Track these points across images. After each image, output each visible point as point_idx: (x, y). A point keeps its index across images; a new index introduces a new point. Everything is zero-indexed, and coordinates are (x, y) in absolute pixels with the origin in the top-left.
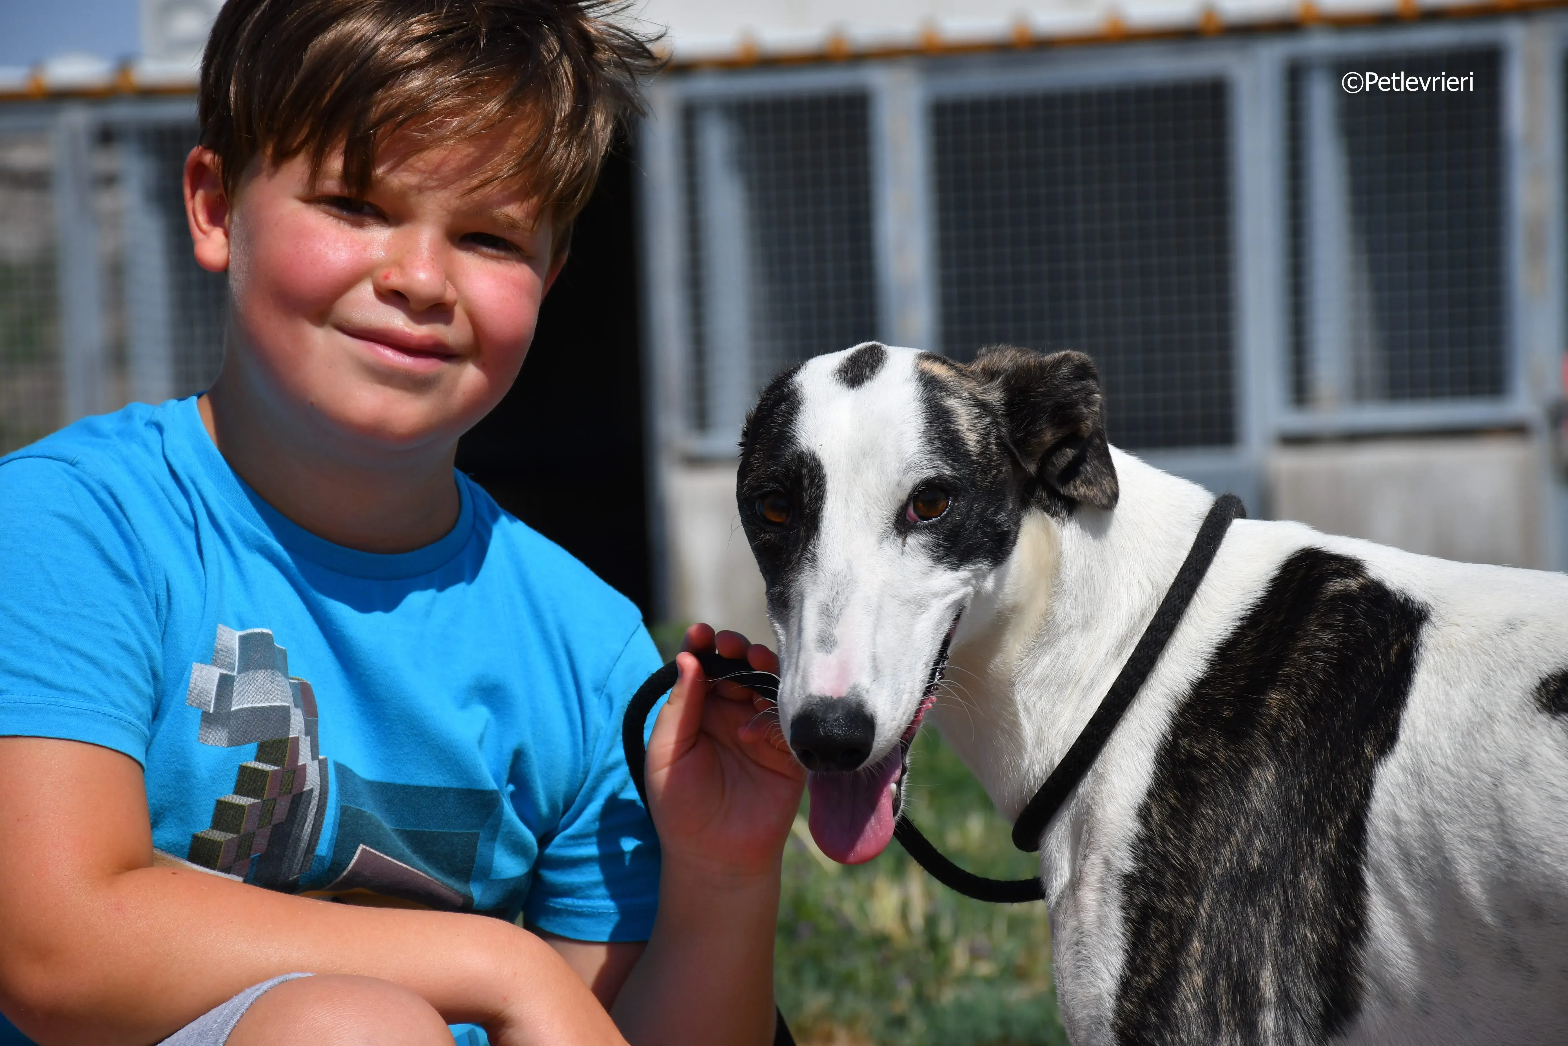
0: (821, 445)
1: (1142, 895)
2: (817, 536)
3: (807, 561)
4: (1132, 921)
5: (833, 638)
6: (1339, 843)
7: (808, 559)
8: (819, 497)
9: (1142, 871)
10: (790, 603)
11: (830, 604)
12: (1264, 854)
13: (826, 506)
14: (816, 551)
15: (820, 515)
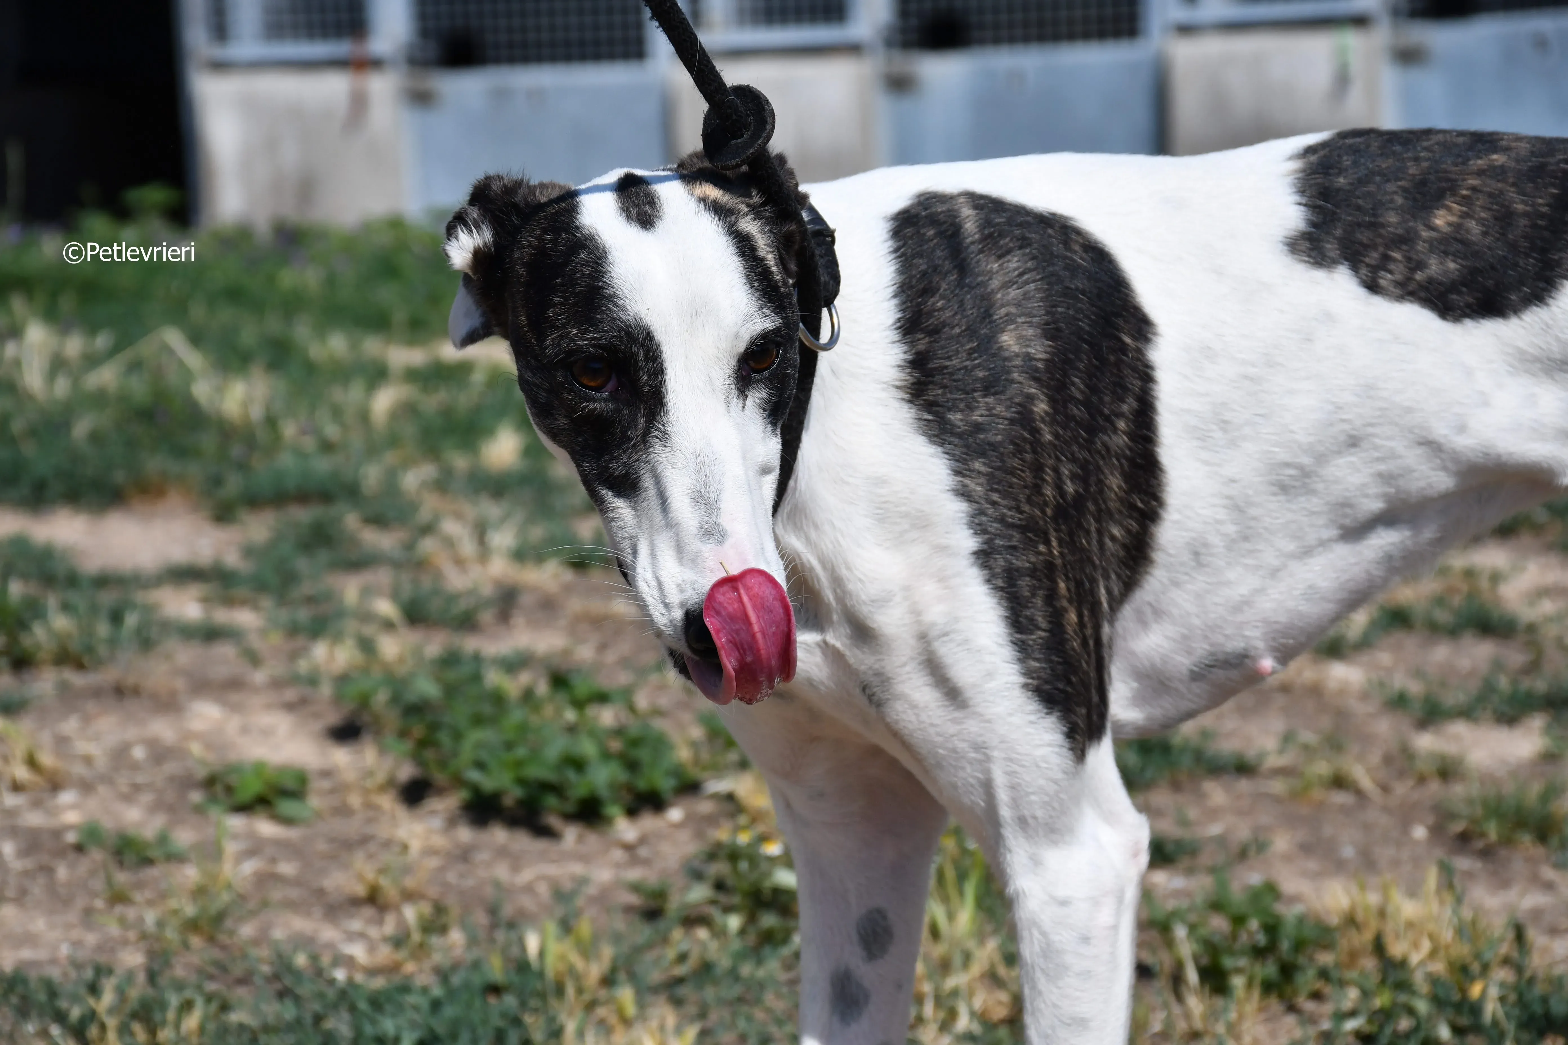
0: (648, 309)
1: (1000, 562)
2: (664, 412)
3: (656, 440)
4: (1001, 589)
5: (721, 527)
6: (1131, 435)
7: (657, 438)
8: (658, 371)
9: (987, 542)
10: (642, 484)
11: (703, 490)
12: (1073, 477)
13: (668, 377)
14: (667, 428)
15: (663, 390)
